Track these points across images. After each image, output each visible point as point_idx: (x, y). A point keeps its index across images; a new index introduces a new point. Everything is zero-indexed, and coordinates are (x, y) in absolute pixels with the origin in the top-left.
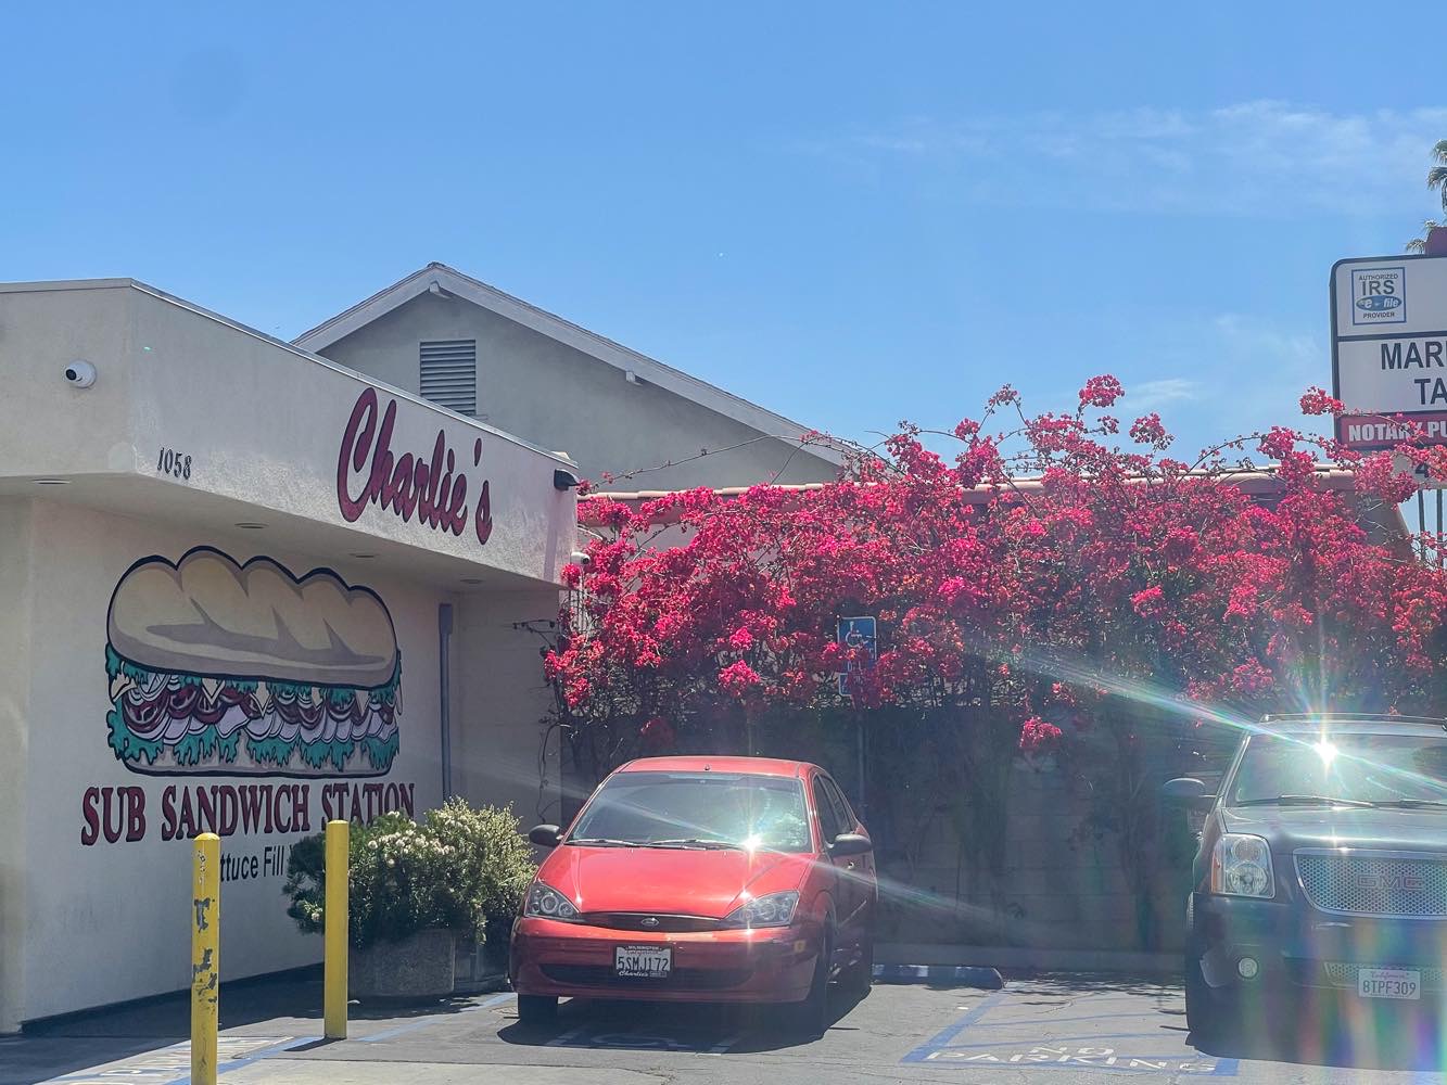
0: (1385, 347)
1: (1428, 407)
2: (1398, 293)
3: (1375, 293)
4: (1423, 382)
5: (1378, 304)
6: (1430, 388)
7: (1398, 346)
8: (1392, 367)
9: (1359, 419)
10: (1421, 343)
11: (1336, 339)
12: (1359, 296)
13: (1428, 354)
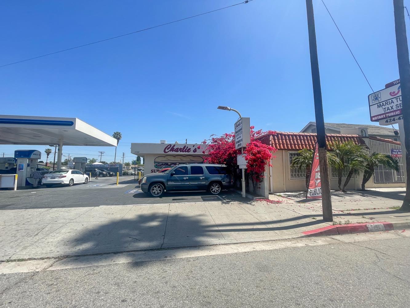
0: (378, 105)
1: (386, 112)
2: (379, 96)
3: (375, 97)
4: (385, 108)
5: (376, 99)
6: (386, 109)
7: (380, 104)
8: (379, 107)
9: (374, 117)
10: (384, 103)
11: (370, 106)
12: (373, 99)
13: (386, 104)
